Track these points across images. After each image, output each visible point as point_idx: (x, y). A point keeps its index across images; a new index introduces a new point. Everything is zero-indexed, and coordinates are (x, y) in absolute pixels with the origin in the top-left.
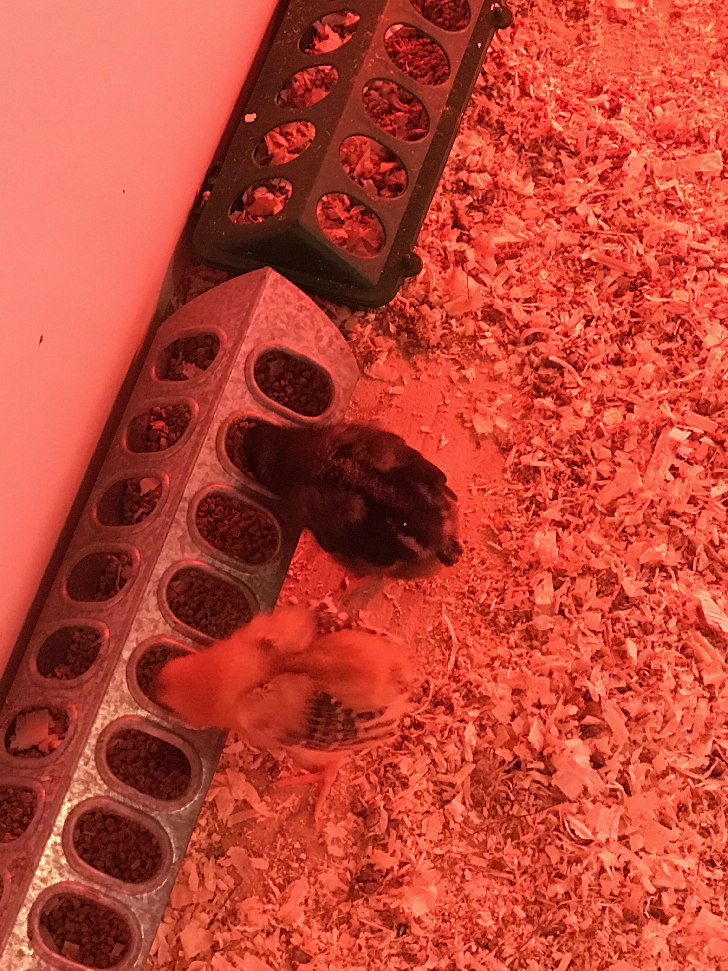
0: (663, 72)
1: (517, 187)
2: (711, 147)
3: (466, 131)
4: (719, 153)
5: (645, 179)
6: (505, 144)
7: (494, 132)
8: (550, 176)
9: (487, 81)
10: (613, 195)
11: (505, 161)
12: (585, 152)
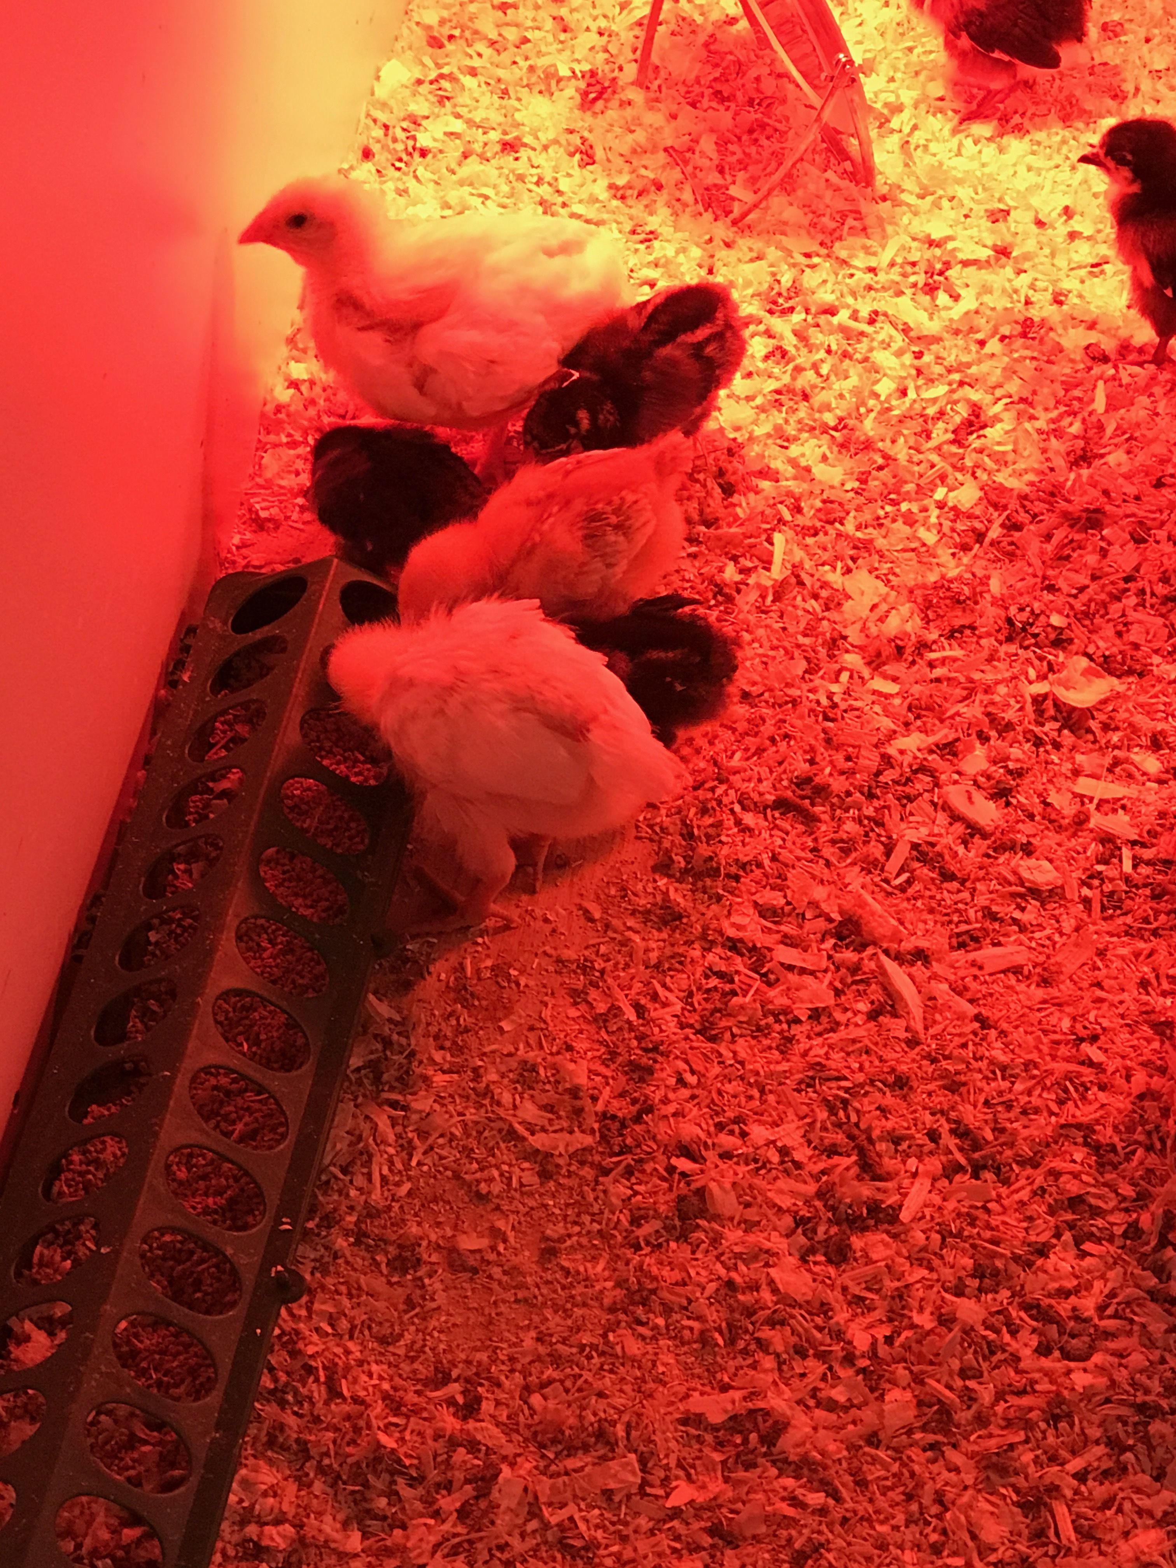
0: (538, 1339)
1: (335, 1541)
2: (621, 1449)
3: (251, 1461)
4: (632, 1457)
5: (526, 1509)
6: (312, 1475)
7: (293, 1458)
8: (384, 1518)
9: (276, 1380)
10: (481, 1539)
11: (315, 1501)
12: (433, 1475)
